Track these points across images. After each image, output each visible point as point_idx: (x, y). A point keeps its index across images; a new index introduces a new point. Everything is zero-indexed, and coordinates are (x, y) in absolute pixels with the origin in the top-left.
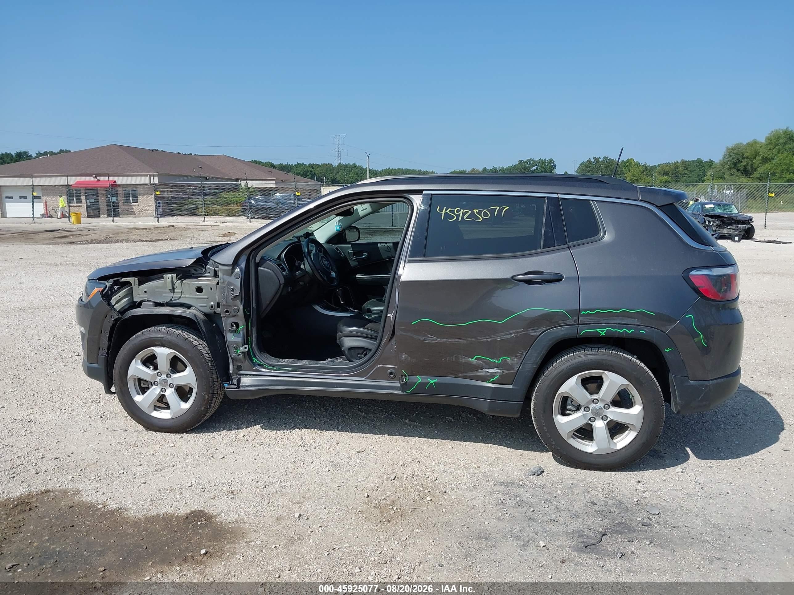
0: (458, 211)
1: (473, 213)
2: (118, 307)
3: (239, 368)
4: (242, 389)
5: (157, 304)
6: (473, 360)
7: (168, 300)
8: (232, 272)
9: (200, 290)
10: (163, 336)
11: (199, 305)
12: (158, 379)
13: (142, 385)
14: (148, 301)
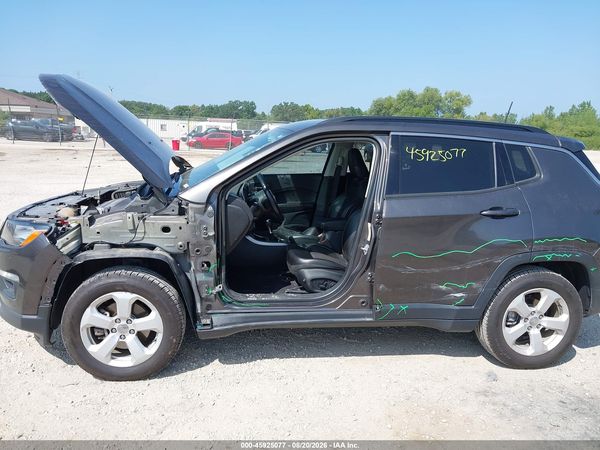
0: (425, 152)
1: (437, 153)
2: (65, 250)
3: (209, 307)
4: (215, 329)
5: (113, 246)
6: (443, 287)
7: (127, 241)
8: (205, 211)
9: (166, 229)
10: (123, 280)
11: (165, 245)
12: (116, 326)
13: (96, 334)
14: (102, 243)
